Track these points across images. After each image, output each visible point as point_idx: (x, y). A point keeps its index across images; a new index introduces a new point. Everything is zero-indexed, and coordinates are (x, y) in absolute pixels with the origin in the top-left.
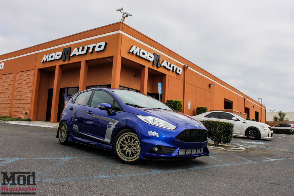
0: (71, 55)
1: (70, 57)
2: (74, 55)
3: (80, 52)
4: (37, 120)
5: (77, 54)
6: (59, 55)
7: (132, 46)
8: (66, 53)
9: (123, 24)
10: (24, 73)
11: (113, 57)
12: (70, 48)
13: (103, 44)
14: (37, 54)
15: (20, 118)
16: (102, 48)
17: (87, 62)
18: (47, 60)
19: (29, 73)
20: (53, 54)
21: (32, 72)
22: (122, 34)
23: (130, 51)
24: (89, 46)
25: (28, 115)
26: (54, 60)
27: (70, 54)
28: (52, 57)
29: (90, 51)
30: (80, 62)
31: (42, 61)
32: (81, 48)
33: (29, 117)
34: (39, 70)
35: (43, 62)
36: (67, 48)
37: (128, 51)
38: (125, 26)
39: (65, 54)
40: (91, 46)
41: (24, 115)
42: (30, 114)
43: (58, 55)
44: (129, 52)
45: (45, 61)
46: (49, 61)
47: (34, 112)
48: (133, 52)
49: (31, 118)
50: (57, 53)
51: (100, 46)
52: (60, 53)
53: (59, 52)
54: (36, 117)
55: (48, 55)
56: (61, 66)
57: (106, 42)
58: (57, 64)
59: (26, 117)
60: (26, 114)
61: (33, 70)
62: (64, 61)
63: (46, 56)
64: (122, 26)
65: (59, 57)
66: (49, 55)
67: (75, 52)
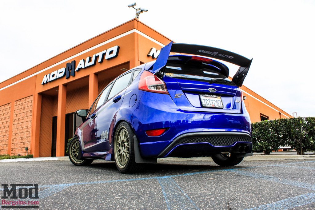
0: (77, 69)
1: (75, 72)
2: (80, 69)
3: (87, 64)
4: (40, 156)
5: (83, 67)
6: (62, 72)
7: (151, 49)
8: (70, 68)
9: (138, 21)
10: (23, 101)
11: (128, 62)
12: (75, 61)
13: (115, 49)
14: (36, 76)
15: (19, 155)
16: (114, 54)
17: (96, 74)
18: (48, 81)
19: (27, 99)
20: (55, 73)
21: (32, 98)
22: (138, 34)
23: (150, 55)
24: (97, 55)
25: (29, 151)
26: (56, 79)
27: (75, 69)
28: (53, 76)
29: (100, 60)
30: (88, 76)
31: (42, 83)
32: (88, 59)
33: (30, 152)
34: (39, 94)
35: (44, 84)
36: (71, 62)
37: (147, 54)
38: (141, 24)
39: (69, 70)
40: (100, 54)
41: (24, 151)
42: (31, 150)
43: (60, 73)
44: (148, 56)
45: (45, 82)
46: (50, 82)
47: (36, 146)
48: (153, 56)
49: (33, 154)
50: (59, 70)
51: (111, 52)
52: (63, 70)
53: (61, 69)
54: (40, 153)
55: (48, 75)
56: (65, 85)
57: (119, 46)
58: (60, 84)
59: (27, 154)
60: (27, 149)
61: (33, 95)
62: (68, 78)
63: (47, 76)
64: (137, 24)
65: (62, 75)
66: (50, 74)
67: (81, 64)
